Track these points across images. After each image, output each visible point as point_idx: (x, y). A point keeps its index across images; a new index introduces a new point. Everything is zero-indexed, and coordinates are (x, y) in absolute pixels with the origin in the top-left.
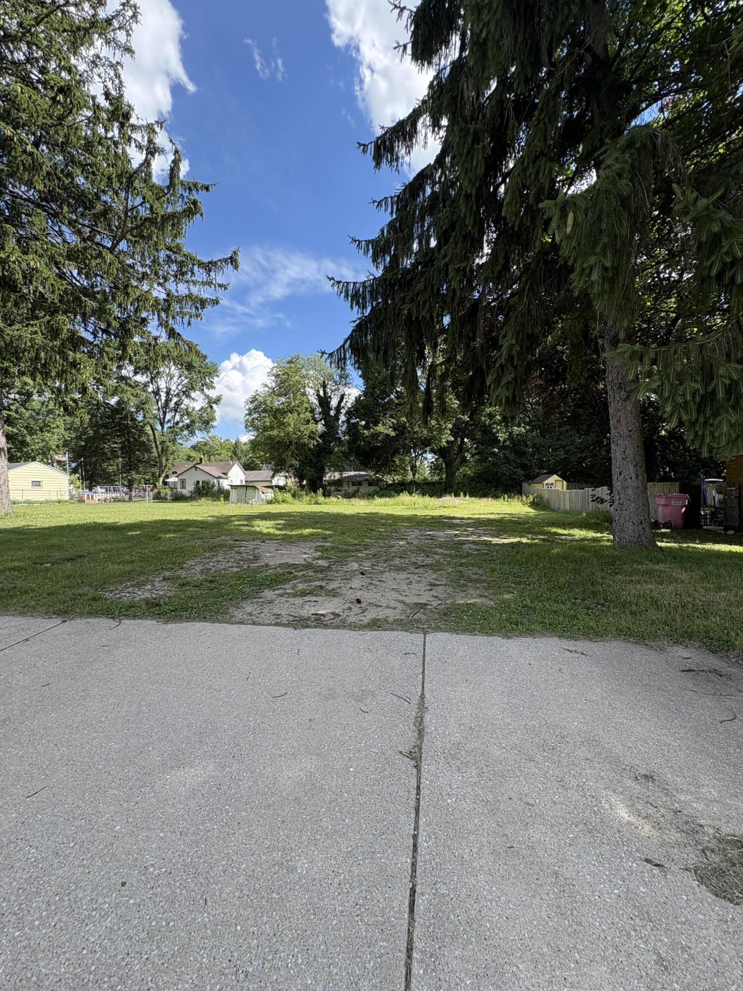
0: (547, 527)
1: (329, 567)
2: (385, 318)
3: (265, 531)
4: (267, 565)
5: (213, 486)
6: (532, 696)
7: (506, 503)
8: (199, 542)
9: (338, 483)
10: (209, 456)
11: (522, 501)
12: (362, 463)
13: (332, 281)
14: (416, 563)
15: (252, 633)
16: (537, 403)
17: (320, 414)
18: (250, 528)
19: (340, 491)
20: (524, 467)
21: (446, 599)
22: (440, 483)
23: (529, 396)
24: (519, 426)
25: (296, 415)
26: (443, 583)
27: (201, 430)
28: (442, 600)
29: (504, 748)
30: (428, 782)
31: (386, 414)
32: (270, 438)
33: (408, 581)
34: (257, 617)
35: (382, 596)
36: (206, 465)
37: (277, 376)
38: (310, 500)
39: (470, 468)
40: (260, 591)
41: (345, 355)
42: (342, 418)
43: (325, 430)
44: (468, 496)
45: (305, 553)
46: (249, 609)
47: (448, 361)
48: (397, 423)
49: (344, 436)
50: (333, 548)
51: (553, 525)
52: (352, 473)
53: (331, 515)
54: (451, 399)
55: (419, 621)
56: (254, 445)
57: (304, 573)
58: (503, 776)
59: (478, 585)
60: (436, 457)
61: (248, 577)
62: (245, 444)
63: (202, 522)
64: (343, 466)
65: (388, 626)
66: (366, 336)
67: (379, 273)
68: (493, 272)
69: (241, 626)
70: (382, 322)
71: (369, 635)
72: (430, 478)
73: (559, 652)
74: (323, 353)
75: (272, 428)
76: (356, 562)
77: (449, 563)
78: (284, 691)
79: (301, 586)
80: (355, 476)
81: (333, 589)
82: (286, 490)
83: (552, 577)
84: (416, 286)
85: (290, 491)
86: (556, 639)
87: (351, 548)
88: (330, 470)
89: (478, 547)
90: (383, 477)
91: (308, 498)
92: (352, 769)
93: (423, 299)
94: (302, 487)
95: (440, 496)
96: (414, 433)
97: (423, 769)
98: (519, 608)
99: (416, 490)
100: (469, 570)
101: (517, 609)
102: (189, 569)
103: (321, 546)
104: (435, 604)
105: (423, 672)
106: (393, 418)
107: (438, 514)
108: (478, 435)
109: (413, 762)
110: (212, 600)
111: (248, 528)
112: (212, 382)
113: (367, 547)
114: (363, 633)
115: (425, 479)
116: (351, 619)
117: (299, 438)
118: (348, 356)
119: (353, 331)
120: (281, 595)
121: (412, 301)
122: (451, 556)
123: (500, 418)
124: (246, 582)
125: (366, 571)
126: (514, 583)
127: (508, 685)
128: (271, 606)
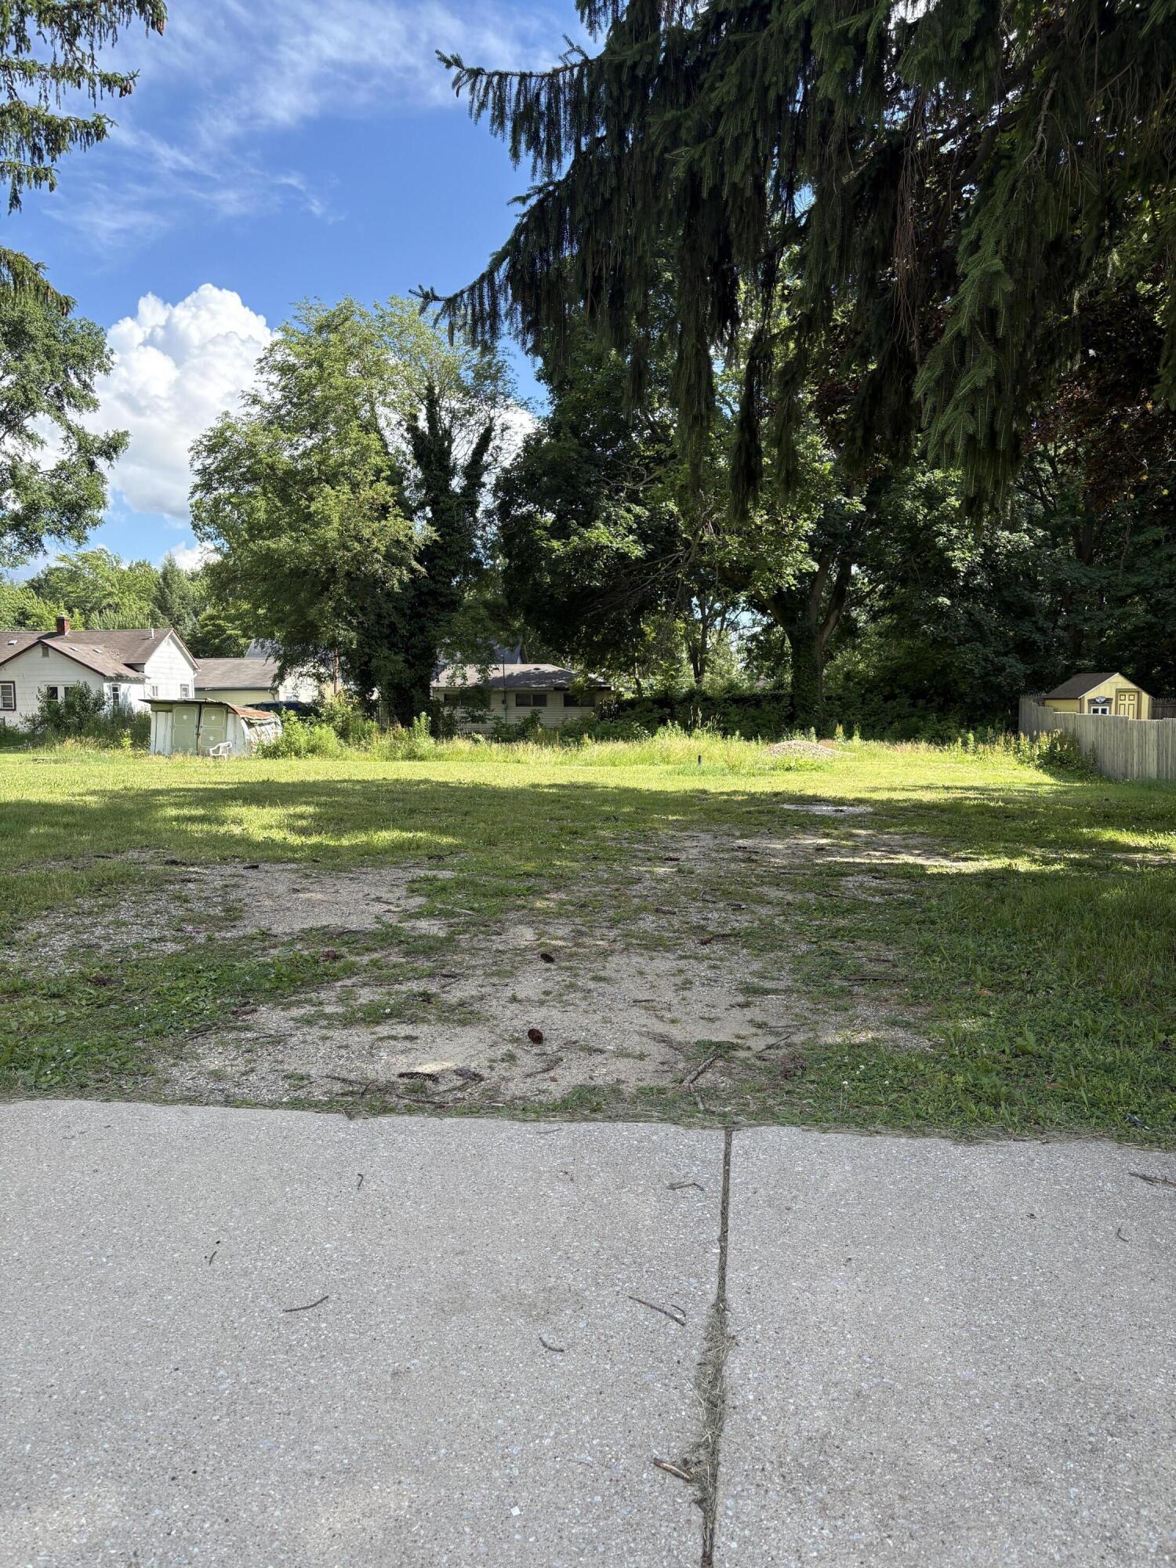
0: (1090, 826)
1: (449, 939)
2: (616, 190)
3: (259, 835)
4: (265, 935)
5: (99, 703)
6: (1037, 1302)
7: (969, 757)
8: (62, 869)
9: (476, 698)
10: (86, 613)
11: (1018, 750)
12: (546, 641)
13: (455, 70)
14: (703, 928)
15: (223, 1127)
16: (1071, 458)
17: (418, 487)
18: (214, 828)
19: (482, 719)
20: (1024, 649)
21: (790, 1031)
22: (777, 698)
23: (1047, 436)
24: (1013, 527)
25: (347, 488)
26: (781, 985)
27: (59, 534)
28: (778, 1034)
29: (954, 1449)
30: (734, 1545)
31: (618, 490)
32: (269, 559)
33: (679, 980)
34: (238, 1085)
35: (605, 1020)
36: (76, 640)
37: (285, 369)
38: (393, 747)
39: (865, 654)
40: (245, 1007)
41: (494, 305)
42: (487, 500)
43: (435, 536)
44: (856, 739)
45: (378, 899)
46: (214, 1063)
47: (806, 326)
48: (651, 519)
49: (493, 557)
50: (460, 884)
51: (1108, 819)
52: (517, 668)
53: (455, 789)
54: (812, 446)
55: (710, 1093)
56: (221, 579)
57: (376, 956)
58: (949, 1527)
59: (885, 993)
60: (765, 620)
61: (209, 968)
62: (193, 578)
63: (67, 810)
64: (489, 648)
65: (620, 1108)
66: (558, 247)
67: (596, 45)
68: (947, 46)
69: (186, 1107)
70: (607, 203)
71: (566, 1133)
72: (746, 684)
73: (1116, 1181)
74: (429, 297)
75: (273, 529)
76: (530, 924)
77: (798, 929)
78: (318, 1293)
79: (366, 996)
80: (525, 675)
81: (462, 1004)
82: (318, 715)
83: (1100, 970)
84: (712, 89)
85: (331, 719)
86: (1108, 1147)
87: (514, 884)
88: (450, 657)
89: (885, 884)
90: (607, 678)
91: (386, 741)
92: (516, 1511)
93: (734, 132)
94: (369, 708)
95: (775, 736)
96: (702, 546)
97: (720, 1509)
98: (1004, 1058)
99: (706, 718)
100: (859, 949)
101: (996, 1061)
102: (31, 946)
103: (427, 880)
104: (759, 1043)
105: (723, 1238)
106: (638, 502)
107: (768, 790)
108: (894, 554)
109: (692, 1491)
110: (101, 1036)
111: (206, 827)
112: (86, 386)
113: (560, 881)
114: (548, 1127)
115: (732, 686)
116: (516, 1088)
117: (358, 560)
118: (503, 306)
119: (520, 229)
120: (309, 1022)
121: (701, 137)
122: (805, 909)
123: (957, 504)
124: (202, 982)
125: (556, 949)
126: (990, 987)
127: (969, 1274)
128: (278, 1053)
